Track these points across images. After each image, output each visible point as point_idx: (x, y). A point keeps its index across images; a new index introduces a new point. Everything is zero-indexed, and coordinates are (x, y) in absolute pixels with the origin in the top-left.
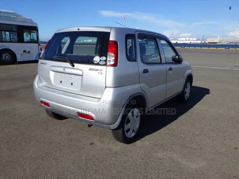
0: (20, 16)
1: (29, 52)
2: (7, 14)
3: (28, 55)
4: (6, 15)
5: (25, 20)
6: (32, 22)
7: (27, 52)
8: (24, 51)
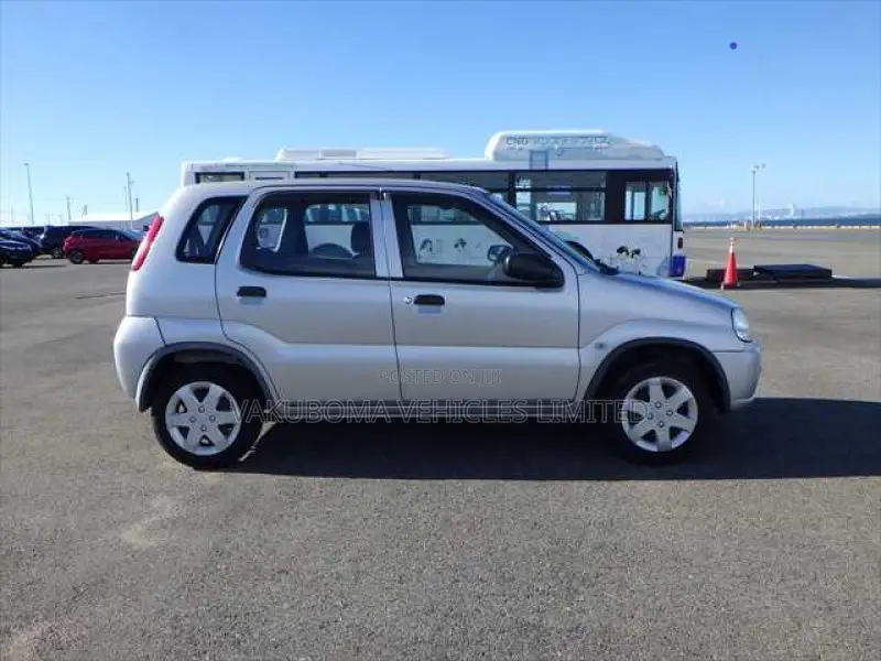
0: (621, 141)
1: (637, 252)
2: (582, 140)
3: (630, 259)
4: (578, 145)
5: (636, 152)
6: (659, 156)
7: (629, 250)
8: (621, 250)
